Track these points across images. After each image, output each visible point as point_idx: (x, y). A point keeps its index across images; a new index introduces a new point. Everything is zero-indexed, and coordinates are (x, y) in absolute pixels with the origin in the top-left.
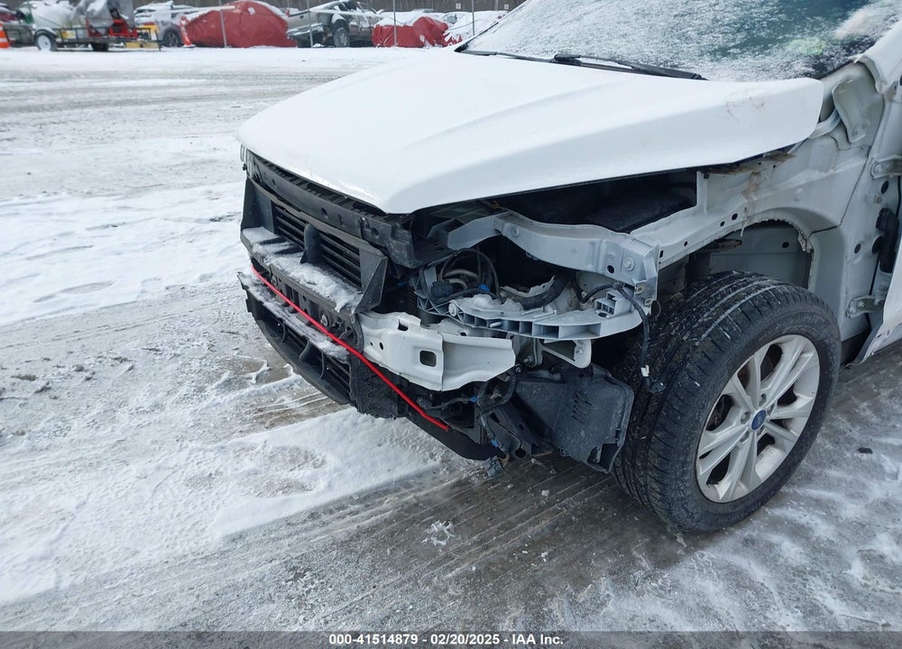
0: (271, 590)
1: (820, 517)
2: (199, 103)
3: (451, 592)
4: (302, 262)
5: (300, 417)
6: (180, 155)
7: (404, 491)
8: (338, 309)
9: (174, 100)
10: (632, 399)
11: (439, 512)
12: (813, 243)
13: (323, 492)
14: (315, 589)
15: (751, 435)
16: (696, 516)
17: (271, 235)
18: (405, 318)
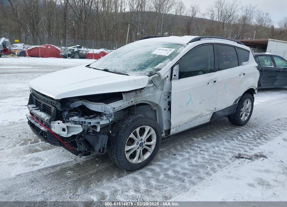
0: (25, 185)
1: (158, 167)
2: (28, 74)
3: (69, 184)
4: (40, 111)
5: (40, 151)
6: (19, 88)
7: (63, 165)
8: (45, 120)
9: (20, 73)
10: (107, 138)
11: (70, 169)
12: (155, 108)
13: (43, 166)
14: (36, 184)
15: (140, 148)
16: (127, 166)
17: (35, 106)
18: (59, 122)
